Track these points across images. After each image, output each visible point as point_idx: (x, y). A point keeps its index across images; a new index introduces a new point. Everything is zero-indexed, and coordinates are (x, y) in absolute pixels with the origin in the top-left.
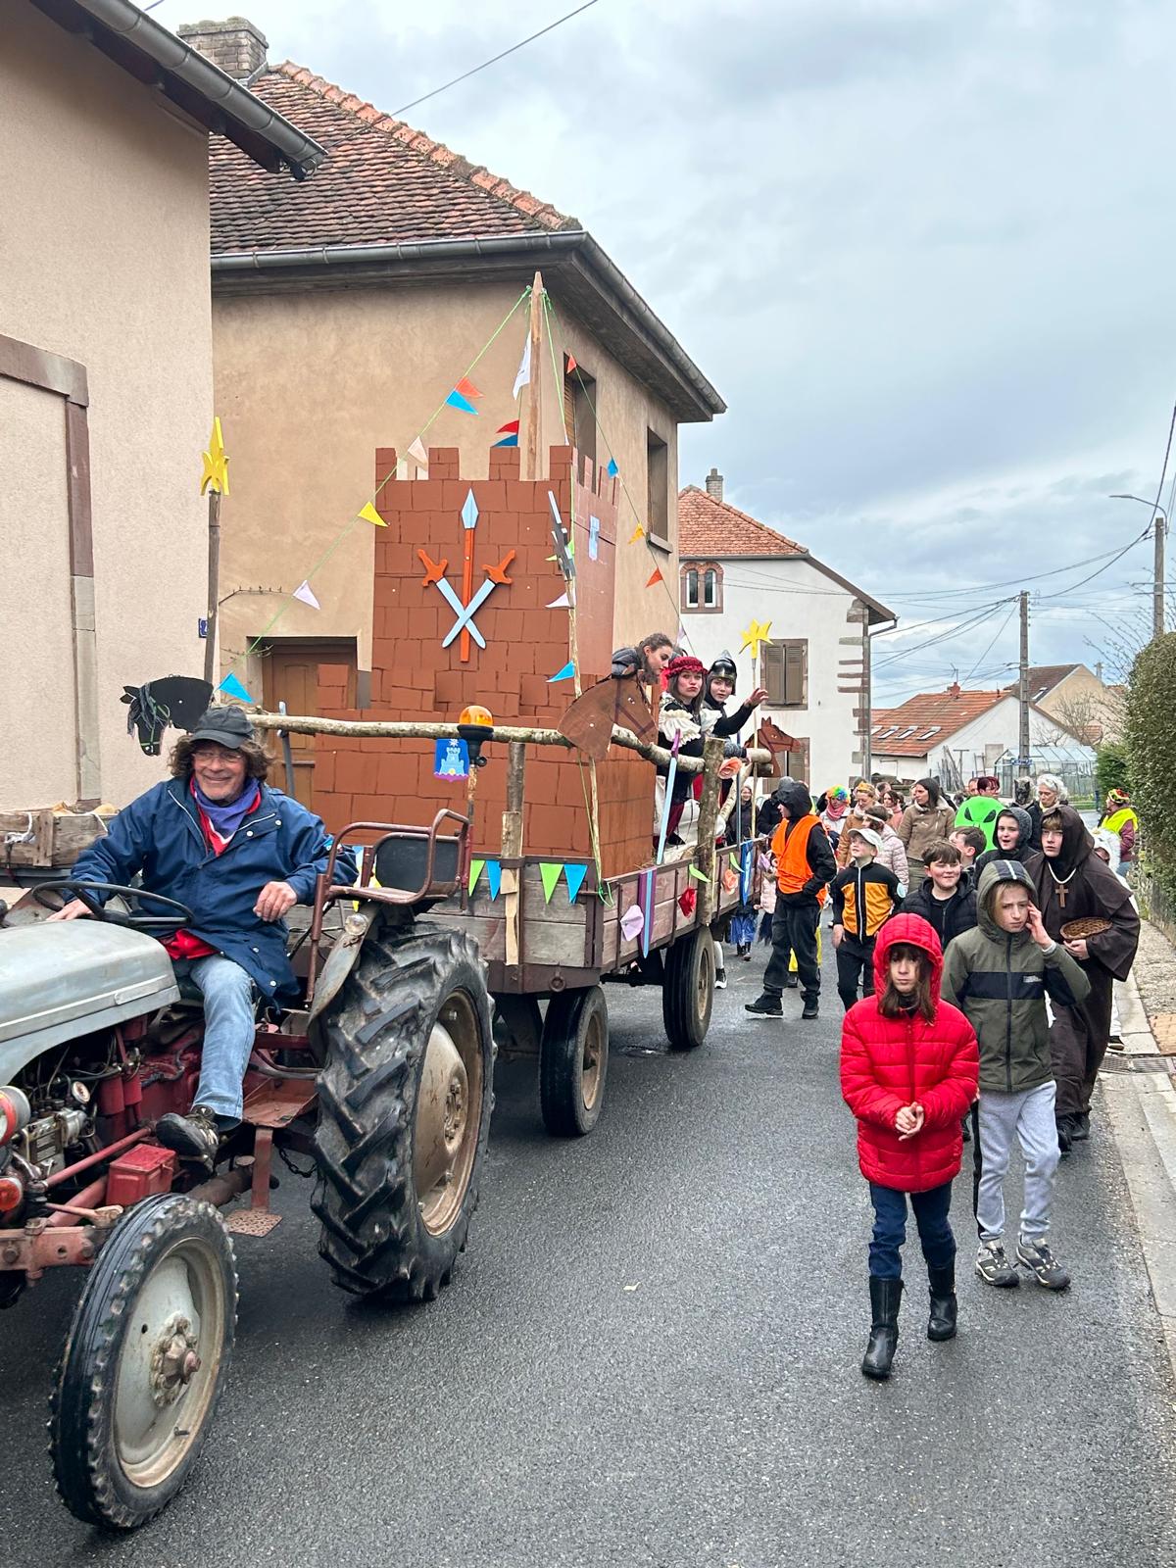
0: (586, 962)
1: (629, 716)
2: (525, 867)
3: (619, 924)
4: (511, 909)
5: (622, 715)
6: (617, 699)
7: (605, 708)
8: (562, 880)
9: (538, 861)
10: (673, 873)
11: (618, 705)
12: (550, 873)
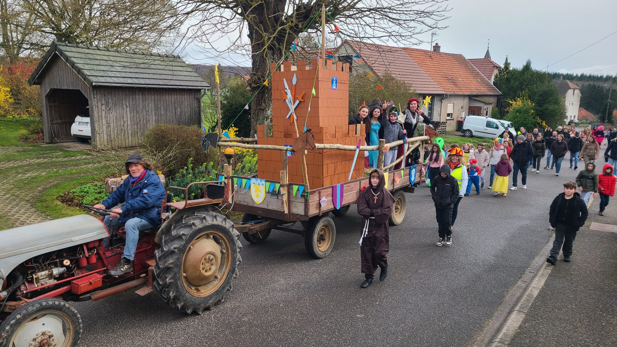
0: (305, 214)
1: (309, 144)
2: (290, 186)
3: (320, 202)
4: (285, 198)
5: (308, 144)
6: (307, 139)
7: (303, 141)
8: (298, 190)
9: (292, 184)
10: (359, 182)
11: (307, 141)
12: (295, 188)
